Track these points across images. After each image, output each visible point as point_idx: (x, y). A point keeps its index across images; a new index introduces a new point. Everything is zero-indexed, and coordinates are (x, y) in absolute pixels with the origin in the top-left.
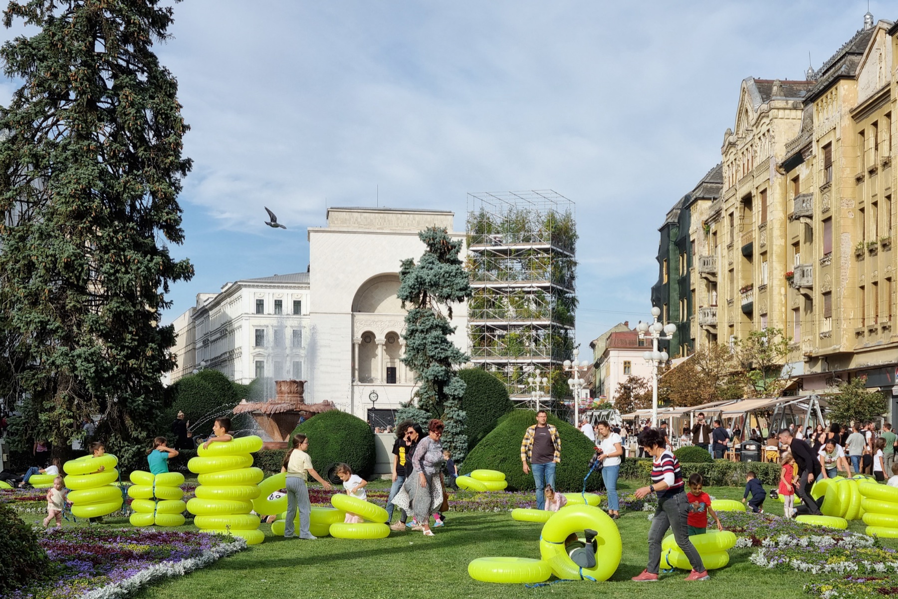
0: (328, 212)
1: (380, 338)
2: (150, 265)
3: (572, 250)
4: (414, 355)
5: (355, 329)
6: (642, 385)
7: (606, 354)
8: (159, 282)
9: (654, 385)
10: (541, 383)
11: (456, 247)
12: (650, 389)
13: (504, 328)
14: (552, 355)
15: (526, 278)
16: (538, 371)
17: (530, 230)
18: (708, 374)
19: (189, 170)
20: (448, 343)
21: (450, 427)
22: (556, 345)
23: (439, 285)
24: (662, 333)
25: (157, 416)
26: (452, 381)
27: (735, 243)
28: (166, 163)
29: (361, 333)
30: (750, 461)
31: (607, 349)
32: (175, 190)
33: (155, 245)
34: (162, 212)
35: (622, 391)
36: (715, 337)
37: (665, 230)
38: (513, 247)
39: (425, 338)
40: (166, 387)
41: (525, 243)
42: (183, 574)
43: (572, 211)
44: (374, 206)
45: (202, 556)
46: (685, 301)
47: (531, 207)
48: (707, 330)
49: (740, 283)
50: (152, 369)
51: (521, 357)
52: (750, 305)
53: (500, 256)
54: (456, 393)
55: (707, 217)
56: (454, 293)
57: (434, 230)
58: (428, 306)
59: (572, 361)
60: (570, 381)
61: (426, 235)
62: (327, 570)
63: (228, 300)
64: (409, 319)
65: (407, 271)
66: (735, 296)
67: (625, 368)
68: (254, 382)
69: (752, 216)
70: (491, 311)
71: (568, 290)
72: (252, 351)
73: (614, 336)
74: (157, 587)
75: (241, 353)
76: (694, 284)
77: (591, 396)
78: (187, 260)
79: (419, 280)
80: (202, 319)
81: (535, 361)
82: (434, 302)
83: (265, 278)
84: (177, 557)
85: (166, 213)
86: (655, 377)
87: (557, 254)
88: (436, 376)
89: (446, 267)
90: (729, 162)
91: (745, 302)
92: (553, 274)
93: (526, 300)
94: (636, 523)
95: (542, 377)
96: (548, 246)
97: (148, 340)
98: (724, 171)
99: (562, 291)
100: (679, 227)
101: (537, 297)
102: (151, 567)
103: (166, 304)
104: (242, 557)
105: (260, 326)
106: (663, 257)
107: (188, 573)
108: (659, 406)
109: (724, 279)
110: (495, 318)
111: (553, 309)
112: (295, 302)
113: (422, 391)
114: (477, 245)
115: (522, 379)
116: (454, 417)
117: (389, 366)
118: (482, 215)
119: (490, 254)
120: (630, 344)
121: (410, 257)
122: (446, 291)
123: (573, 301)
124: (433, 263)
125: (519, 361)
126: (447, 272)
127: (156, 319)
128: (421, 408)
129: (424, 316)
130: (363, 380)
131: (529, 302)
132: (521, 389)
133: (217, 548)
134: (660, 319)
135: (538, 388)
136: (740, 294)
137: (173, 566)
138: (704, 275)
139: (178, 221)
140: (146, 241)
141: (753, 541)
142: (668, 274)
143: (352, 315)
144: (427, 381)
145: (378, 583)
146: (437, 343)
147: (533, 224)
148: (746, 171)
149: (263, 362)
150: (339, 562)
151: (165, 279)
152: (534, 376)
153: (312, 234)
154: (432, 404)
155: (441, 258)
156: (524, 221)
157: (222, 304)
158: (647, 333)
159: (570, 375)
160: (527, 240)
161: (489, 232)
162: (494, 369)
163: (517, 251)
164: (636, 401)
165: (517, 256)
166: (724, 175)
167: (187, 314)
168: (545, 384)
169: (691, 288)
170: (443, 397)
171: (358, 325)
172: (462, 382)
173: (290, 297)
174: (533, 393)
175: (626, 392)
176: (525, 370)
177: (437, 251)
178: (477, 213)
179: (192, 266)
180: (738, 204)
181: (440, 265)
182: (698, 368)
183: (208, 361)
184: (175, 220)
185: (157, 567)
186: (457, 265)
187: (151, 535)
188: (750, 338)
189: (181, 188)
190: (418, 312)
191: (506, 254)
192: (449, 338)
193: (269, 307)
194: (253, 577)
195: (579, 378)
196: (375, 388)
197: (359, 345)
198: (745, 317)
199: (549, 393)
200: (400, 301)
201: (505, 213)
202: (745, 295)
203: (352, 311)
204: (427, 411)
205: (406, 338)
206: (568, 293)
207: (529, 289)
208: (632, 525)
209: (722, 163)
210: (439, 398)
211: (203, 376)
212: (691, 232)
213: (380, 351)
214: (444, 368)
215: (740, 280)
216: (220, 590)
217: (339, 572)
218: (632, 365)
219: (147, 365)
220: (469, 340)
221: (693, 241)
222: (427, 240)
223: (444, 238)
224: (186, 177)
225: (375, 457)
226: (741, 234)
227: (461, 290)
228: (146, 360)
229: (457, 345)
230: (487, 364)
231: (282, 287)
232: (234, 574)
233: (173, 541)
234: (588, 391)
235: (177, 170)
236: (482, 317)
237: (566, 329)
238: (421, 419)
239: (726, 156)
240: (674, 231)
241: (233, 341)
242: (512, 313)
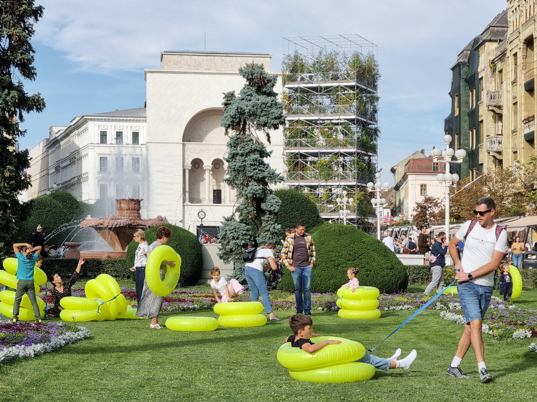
0: (162, 55)
1: (208, 164)
2: (7, 99)
3: (375, 87)
4: (235, 176)
5: (186, 157)
6: (436, 205)
7: (405, 178)
8: (15, 112)
9: (447, 204)
10: (348, 202)
11: (272, 81)
12: (443, 208)
13: (315, 155)
14: (358, 178)
15: (334, 112)
16: (345, 193)
17: (337, 70)
18: (494, 194)
19: (40, 16)
20: (264, 165)
21: (267, 239)
22: (361, 170)
23: (256, 115)
24: (454, 158)
25: (13, 229)
26: (268, 198)
27: (518, 80)
28: (20, 11)
29: (191, 160)
30: (531, 268)
31: (405, 174)
32: (28, 34)
33: (11, 82)
34: (17, 52)
35: (419, 210)
36: (501, 162)
37: (457, 68)
38: (323, 85)
39: (245, 161)
40: (22, 203)
41: (333, 81)
42: (33, 356)
43: (374, 53)
44: (202, 50)
45: (50, 341)
46: (474, 131)
47: (339, 50)
48: (493, 156)
49: (523, 115)
50: (9, 188)
51: (330, 181)
52: (532, 133)
53: (311, 93)
54: (272, 209)
55: (494, 57)
56: (269, 121)
57: (253, 66)
58: (247, 133)
59: (374, 184)
60: (373, 201)
61: (245, 71)
62: (158, 355)
63: (76, 132)
64: (231, 144)
65: (229, 102)
66: (519, 126)
67: (422, 190)
68: (98, 202)
69: (534, 56)
70: (304, 140)
71: (371, 122)
72: (97, 176)
73: (412, 162)
74: (10, 365)
75: (88, 177)
76: (482, 116)
77: (392, 215)
78: (38, 95)
79: (239, 110)
80: (54, 148)
81: (342, 184)
82: (252, 130)
83: (108, 113)
84: (28, 343)
85: (20, 53)
86: (447, 196)
87: (362, 90)
88: (255, 194)
89: (263, 99)
90: (513, 9)
91: (527, 131)
92: (358, 108)
93: (334, 131)
94: (430, 319)
95: (349, 198)
96: (353, 83)
97: (6, 162)
98: (508, 16)
99: (365, 123)
100: (469, 66)
101: (344, 128)
102: (5, 349)
103: (21, 132)
104: (85, 344)
105: (105, 154)
106: (455, 93)
107: (37, 355)
108: (451, 223)
109: (509, 111)
110: (308, 146)
111: (358, 138)
112: (134, 133)
113: (242, 207)
114: (292, 83)
115: (331, 200)
116: (271, 230)
117: (215, 189)
118: (296, 57)
119: (303, 91)
120: (426, 168)
121: (231, 90)
122: (263, 119)
123: (376, 131)
124: (251, 95)
125: (329, 184)
126: (264, 104)
127: (12, 145)
128: (242, 221)
129: (244, 142)
130: (192, 201)
131: (338, 132)
132: (330, 208)
133: (64, 336)
134: (452, 145)
135: (345, 207)
136: (523, 124)
137: (24, 349)
138: (491, 108)
139: (30, 61)
140: (4, 78)
141: (533, 333)
142: (459, 107)
143: (183, 144)
144: (247, 198)
145: (202, 366)
146: (255, 165)
147: (340, 64)
148: (528, 16)
149: (107, 185)
150: (168, 349)
151: (20, 110)
152: (341, 196)
153: (148, 74)
154: (251, 218)
155: (259, 91)
156: (333, 62)
157: (71, 135)
158: (441, 157)
159: (372, 195)
160: (335, 78)
161: (302, 72)
162: (306, 191)
163: (327, 88)
164: (432, 218)
165: (326, 92)
166: (509, 19)
167: (42, 144)
168: (351, 204)
169: (480, 120)
170: (260, 212)
171: (188, 153)
172: (277, 199)
173: (129, 129)
174: (341, 211)
175: (422, 211)
176: (334, 192)
177: (255, 84)
178: (292, 56)
179: (43, 100)
180: (521, 45)
181: (258, 97)
182: (486, 189)
183: (59, 184)
184: (28, 60)
185: (10, 349)
186: (273, 98)
187: (7, 325)
188: (531, 163)
189: (34, 31)
190: (239, 138)
191: (317, 91)
192: (266, 160)
193: (111, 137)
194: (93, 360)
195: (381, 198)
196: (203, 208)
197: (189, 170)
198: (528, 144)
199: (354, 211)
200: (223, 129)
201: (316, 54)
202: (527, 125)
203: (183, 141)
204: (247, 224)
205: (228, 161)
206: (371, 124)
207: (337, 121)
208: (426, 321)
209: (508, 9)
210: (257, 213)
211: (55, 196)
212: (479, 70)
213: (207, 175)
214: (261, 186)
215: (523, 112)
216: (64, 369)
217: (169, 356)
218: (428, 187)
219: (6, 185)
220: (285, 166)
221: (482, 78)
222: (247, 75)
223: (261, 74)
224: (38, 22)
225: (202, 265)
226: (524, 72)
227: (276, 118)
228: (5, 180)
229: (272, 167)
230: (301, 186)
231: (123, 120)
232: (77, 358)
233: (25, 330)
234: (389, 211)
235: (30, 16)
236: (296, 145)
237: (370, 156)
238: (241, 231)
239: (510, 3)
240: (464, 70)
241: (81, 167)
242: (322, 142)
